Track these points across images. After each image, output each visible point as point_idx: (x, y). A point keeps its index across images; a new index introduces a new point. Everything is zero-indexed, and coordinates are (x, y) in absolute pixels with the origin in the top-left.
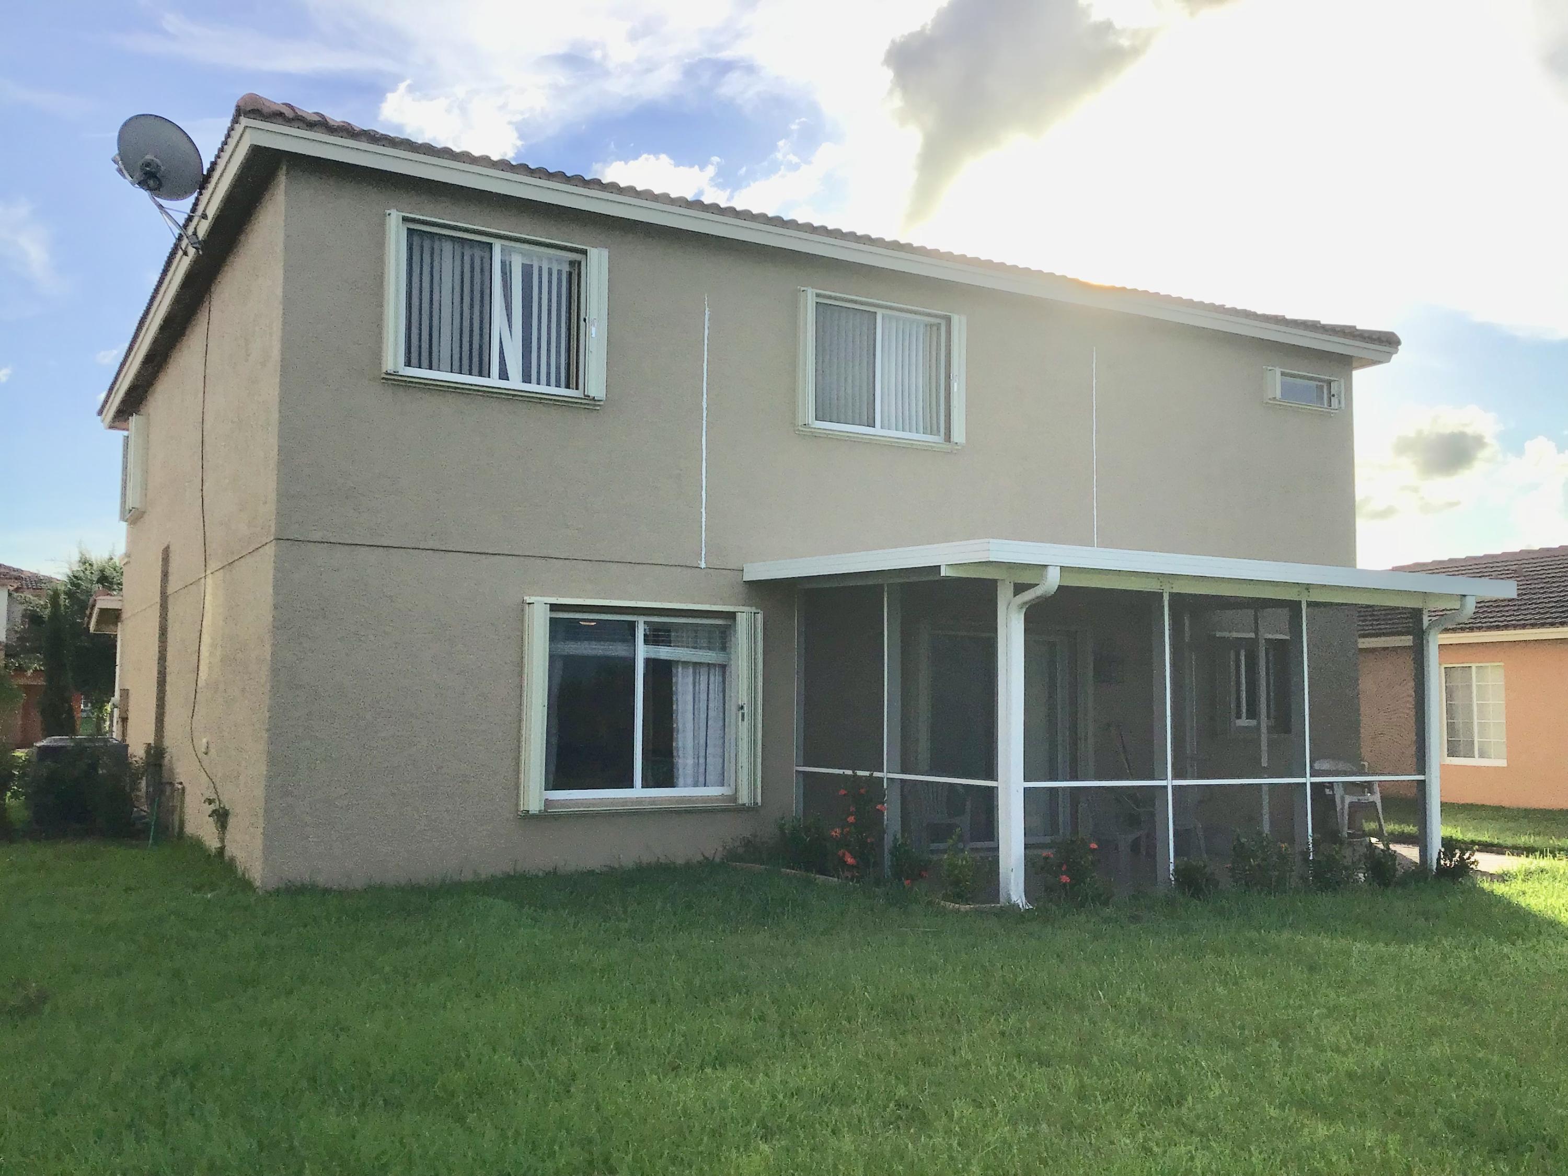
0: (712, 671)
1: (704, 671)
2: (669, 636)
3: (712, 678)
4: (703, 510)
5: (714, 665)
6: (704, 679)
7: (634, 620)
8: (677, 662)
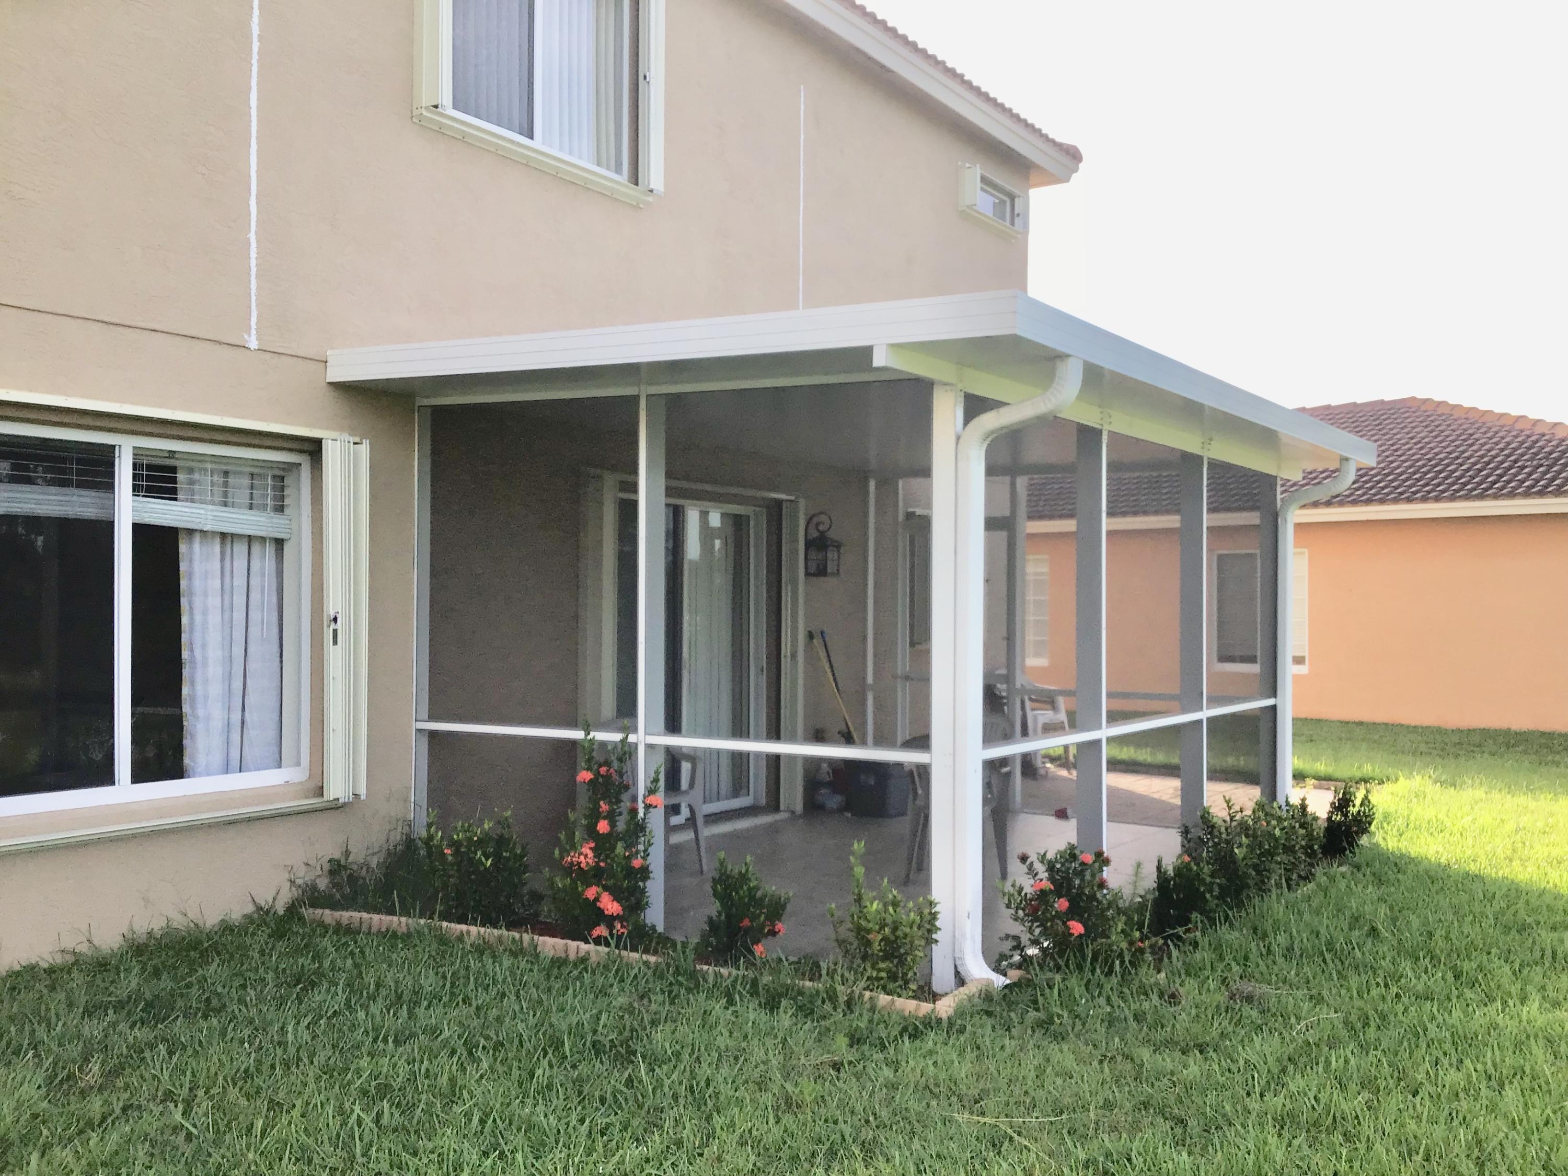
0: (256, 548)
1: (240, 549)
2: (174, 480)
3: (256, 565)
4: (252, 237)
5: (263, 539)
6: (240, 564)
7: (113, 443)
8: (190, 532)
